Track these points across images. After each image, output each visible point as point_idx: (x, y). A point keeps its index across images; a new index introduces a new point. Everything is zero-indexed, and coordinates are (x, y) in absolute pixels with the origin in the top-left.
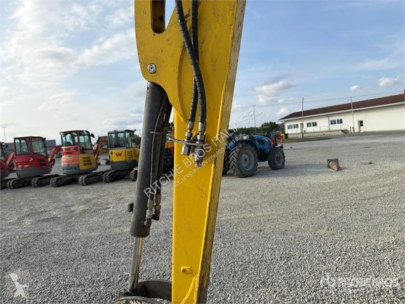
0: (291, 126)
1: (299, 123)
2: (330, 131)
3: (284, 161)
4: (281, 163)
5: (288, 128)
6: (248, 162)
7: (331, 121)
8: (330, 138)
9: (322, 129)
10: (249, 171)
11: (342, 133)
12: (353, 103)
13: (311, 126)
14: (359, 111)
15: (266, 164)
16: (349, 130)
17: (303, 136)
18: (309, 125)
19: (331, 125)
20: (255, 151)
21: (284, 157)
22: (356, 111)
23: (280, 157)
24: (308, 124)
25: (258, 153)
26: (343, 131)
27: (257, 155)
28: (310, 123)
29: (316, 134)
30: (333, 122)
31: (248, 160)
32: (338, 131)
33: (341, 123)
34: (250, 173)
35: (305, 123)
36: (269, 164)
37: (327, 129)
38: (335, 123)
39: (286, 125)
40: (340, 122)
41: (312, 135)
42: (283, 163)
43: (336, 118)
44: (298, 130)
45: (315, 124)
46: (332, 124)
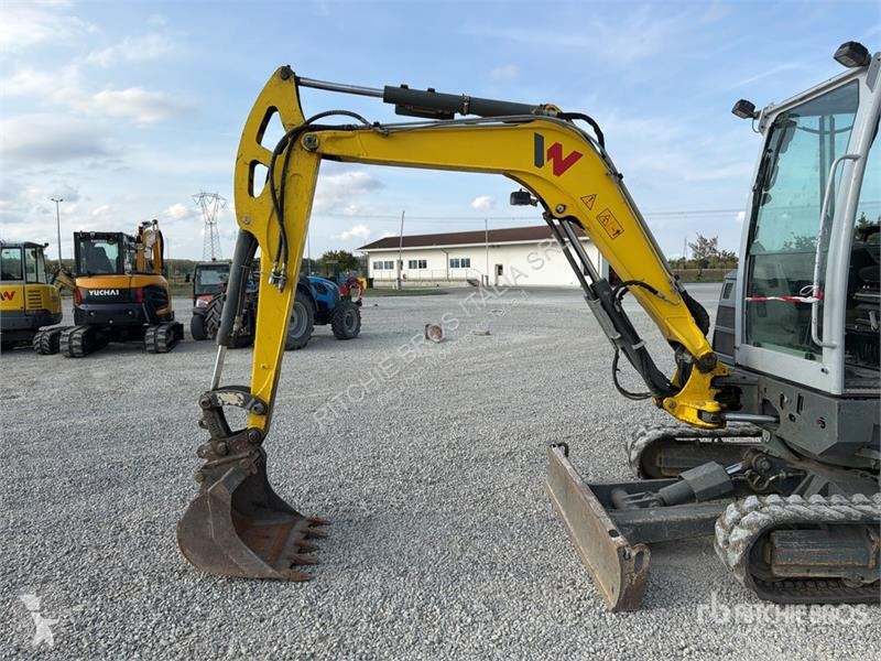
0: (381, 263)
1: (394, 259)
2: (448, 280)
3: (359, 325)
4: (354, 327)
5: (375, 268)
6: (296, 322)
7: (452, 260)
8: (446, 293)
9: (436, 276)
10: (296, 340)
11: (468, 285)
12: (489, 232)
13: (415, 267)
14: (498, 246)
15: (327, 329)
16: (480, 280)
17: (400, 285)
18: (412, 265)
19: (451, 269)
20: (309, 305)
21: (359, 318)
22: (493, 246)
23: (352, 318)
24: (410, 262)
25: (314, 308)
26: (470, 281)
27: (312, 312)
28: (415, 262)
29: (424, 284)
30: (454, 264)
31: (296, 319)
32: (462, 280)
33: (469, 266)
34: (298, 343)
35: (406, 259)
36: (333, 329)
37: (442, 275)
38: (457, 266)
39: (372, 261)
40: (466, 263)
41: (416, 284)
42: (358, 330)
43: (460, 256)
44: (393, 274)
45: (423, 265)
46: (452, 266)
